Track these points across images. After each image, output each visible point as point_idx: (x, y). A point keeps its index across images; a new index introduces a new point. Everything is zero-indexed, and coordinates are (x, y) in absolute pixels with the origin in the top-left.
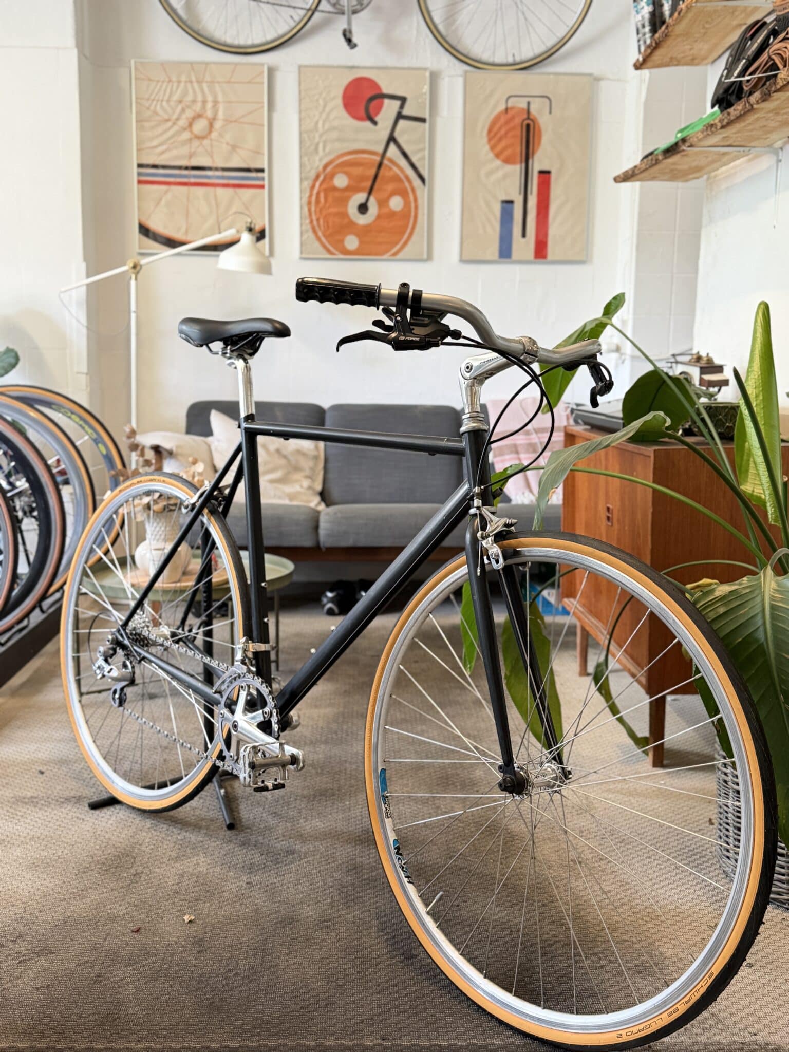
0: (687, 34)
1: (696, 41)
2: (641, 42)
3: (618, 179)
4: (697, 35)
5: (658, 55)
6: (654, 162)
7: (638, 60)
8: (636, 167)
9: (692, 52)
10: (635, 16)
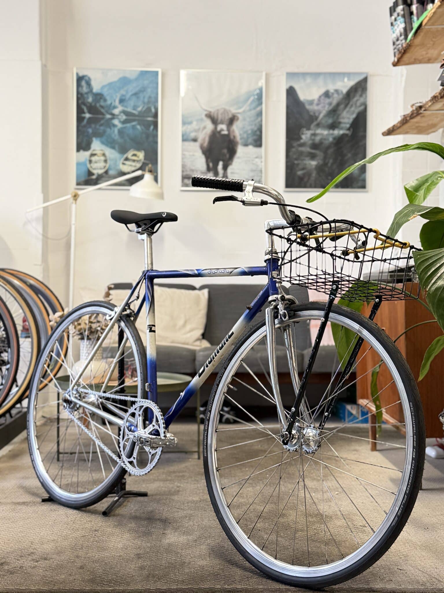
0: (422, 45)
1: (428, 49)
2: (396, 50)
3: (385, 134)
4: (428, 45)
5: (406, 57)
6: (405, 121)
7: (394, 61)
8: (394, 126)
9: (427, 56)
10: (391, 35)
